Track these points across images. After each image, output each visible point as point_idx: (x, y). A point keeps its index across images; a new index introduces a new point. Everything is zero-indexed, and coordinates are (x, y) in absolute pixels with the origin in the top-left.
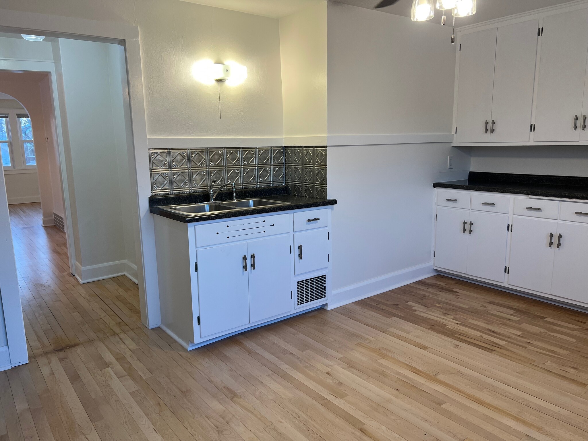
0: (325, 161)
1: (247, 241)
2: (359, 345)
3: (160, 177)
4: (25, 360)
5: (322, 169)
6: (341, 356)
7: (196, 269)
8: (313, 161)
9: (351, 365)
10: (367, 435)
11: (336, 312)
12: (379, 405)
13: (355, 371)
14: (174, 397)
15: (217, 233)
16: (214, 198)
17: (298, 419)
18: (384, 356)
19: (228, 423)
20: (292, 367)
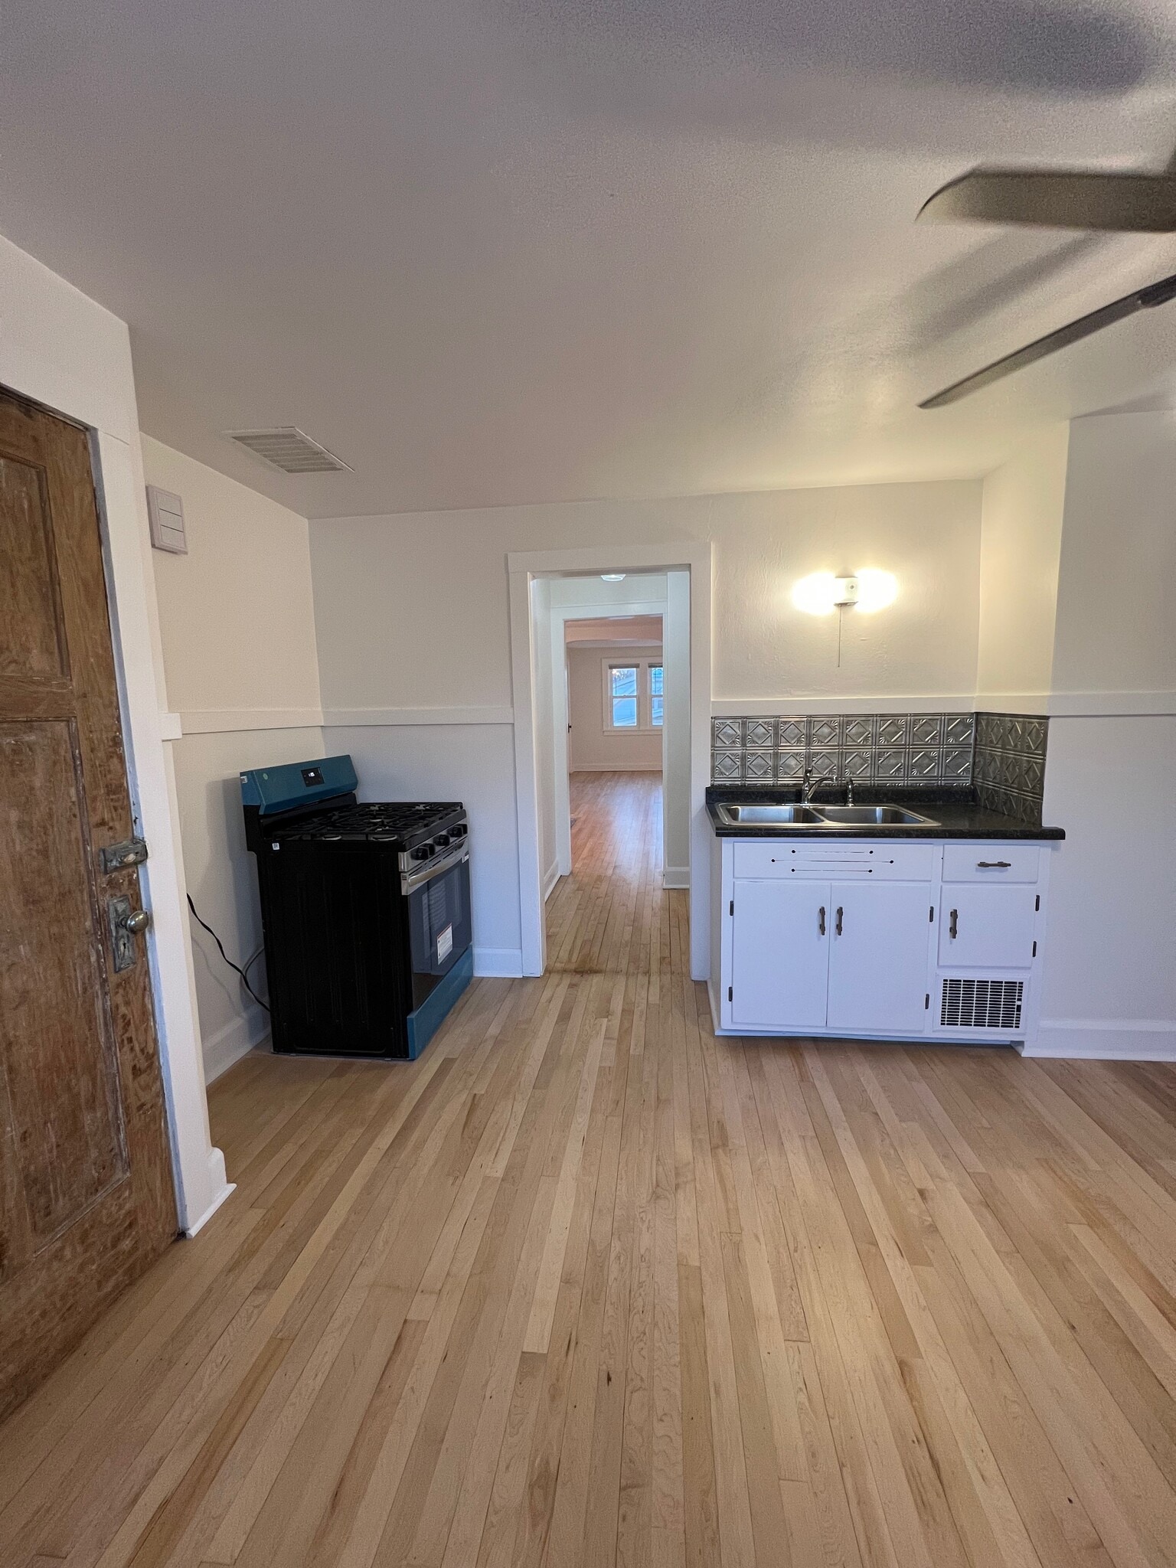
0: (1043, 745)
1: (832, 881)
2: (1045, 1165)
3: (727, 759)
4: (538, 971)
5: (1036, 763)
6: (981, 1169)
7: (732, 913)
8: (1022, 745)
9: (989, 1202)
10: (908, 1385)
11: (1041, 1067)
12: (992, 1334)
13: (989, 1217)
14: (642, 1102)
15: (773, 861)
16: (809, 797)
17: (792, 1252)
18: (1094, 1222)
19: (677, 1186)
20: (858, 1143)
